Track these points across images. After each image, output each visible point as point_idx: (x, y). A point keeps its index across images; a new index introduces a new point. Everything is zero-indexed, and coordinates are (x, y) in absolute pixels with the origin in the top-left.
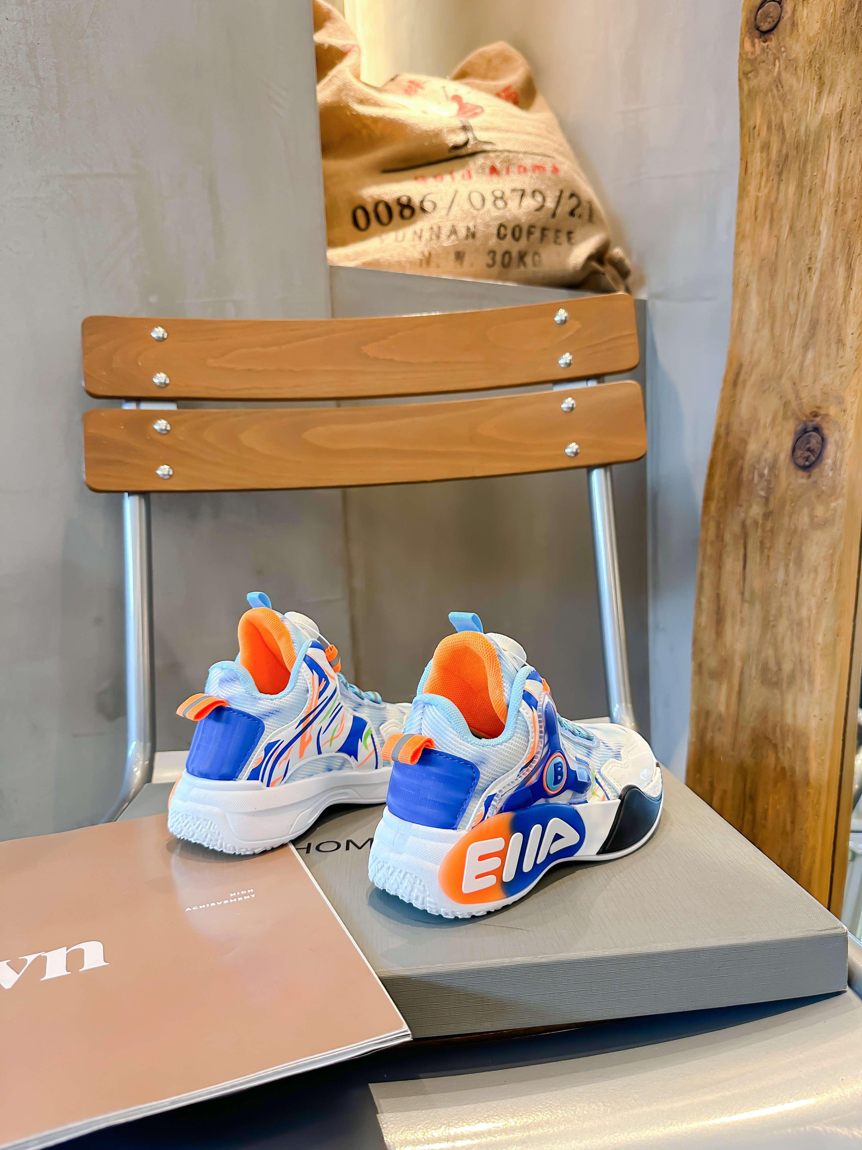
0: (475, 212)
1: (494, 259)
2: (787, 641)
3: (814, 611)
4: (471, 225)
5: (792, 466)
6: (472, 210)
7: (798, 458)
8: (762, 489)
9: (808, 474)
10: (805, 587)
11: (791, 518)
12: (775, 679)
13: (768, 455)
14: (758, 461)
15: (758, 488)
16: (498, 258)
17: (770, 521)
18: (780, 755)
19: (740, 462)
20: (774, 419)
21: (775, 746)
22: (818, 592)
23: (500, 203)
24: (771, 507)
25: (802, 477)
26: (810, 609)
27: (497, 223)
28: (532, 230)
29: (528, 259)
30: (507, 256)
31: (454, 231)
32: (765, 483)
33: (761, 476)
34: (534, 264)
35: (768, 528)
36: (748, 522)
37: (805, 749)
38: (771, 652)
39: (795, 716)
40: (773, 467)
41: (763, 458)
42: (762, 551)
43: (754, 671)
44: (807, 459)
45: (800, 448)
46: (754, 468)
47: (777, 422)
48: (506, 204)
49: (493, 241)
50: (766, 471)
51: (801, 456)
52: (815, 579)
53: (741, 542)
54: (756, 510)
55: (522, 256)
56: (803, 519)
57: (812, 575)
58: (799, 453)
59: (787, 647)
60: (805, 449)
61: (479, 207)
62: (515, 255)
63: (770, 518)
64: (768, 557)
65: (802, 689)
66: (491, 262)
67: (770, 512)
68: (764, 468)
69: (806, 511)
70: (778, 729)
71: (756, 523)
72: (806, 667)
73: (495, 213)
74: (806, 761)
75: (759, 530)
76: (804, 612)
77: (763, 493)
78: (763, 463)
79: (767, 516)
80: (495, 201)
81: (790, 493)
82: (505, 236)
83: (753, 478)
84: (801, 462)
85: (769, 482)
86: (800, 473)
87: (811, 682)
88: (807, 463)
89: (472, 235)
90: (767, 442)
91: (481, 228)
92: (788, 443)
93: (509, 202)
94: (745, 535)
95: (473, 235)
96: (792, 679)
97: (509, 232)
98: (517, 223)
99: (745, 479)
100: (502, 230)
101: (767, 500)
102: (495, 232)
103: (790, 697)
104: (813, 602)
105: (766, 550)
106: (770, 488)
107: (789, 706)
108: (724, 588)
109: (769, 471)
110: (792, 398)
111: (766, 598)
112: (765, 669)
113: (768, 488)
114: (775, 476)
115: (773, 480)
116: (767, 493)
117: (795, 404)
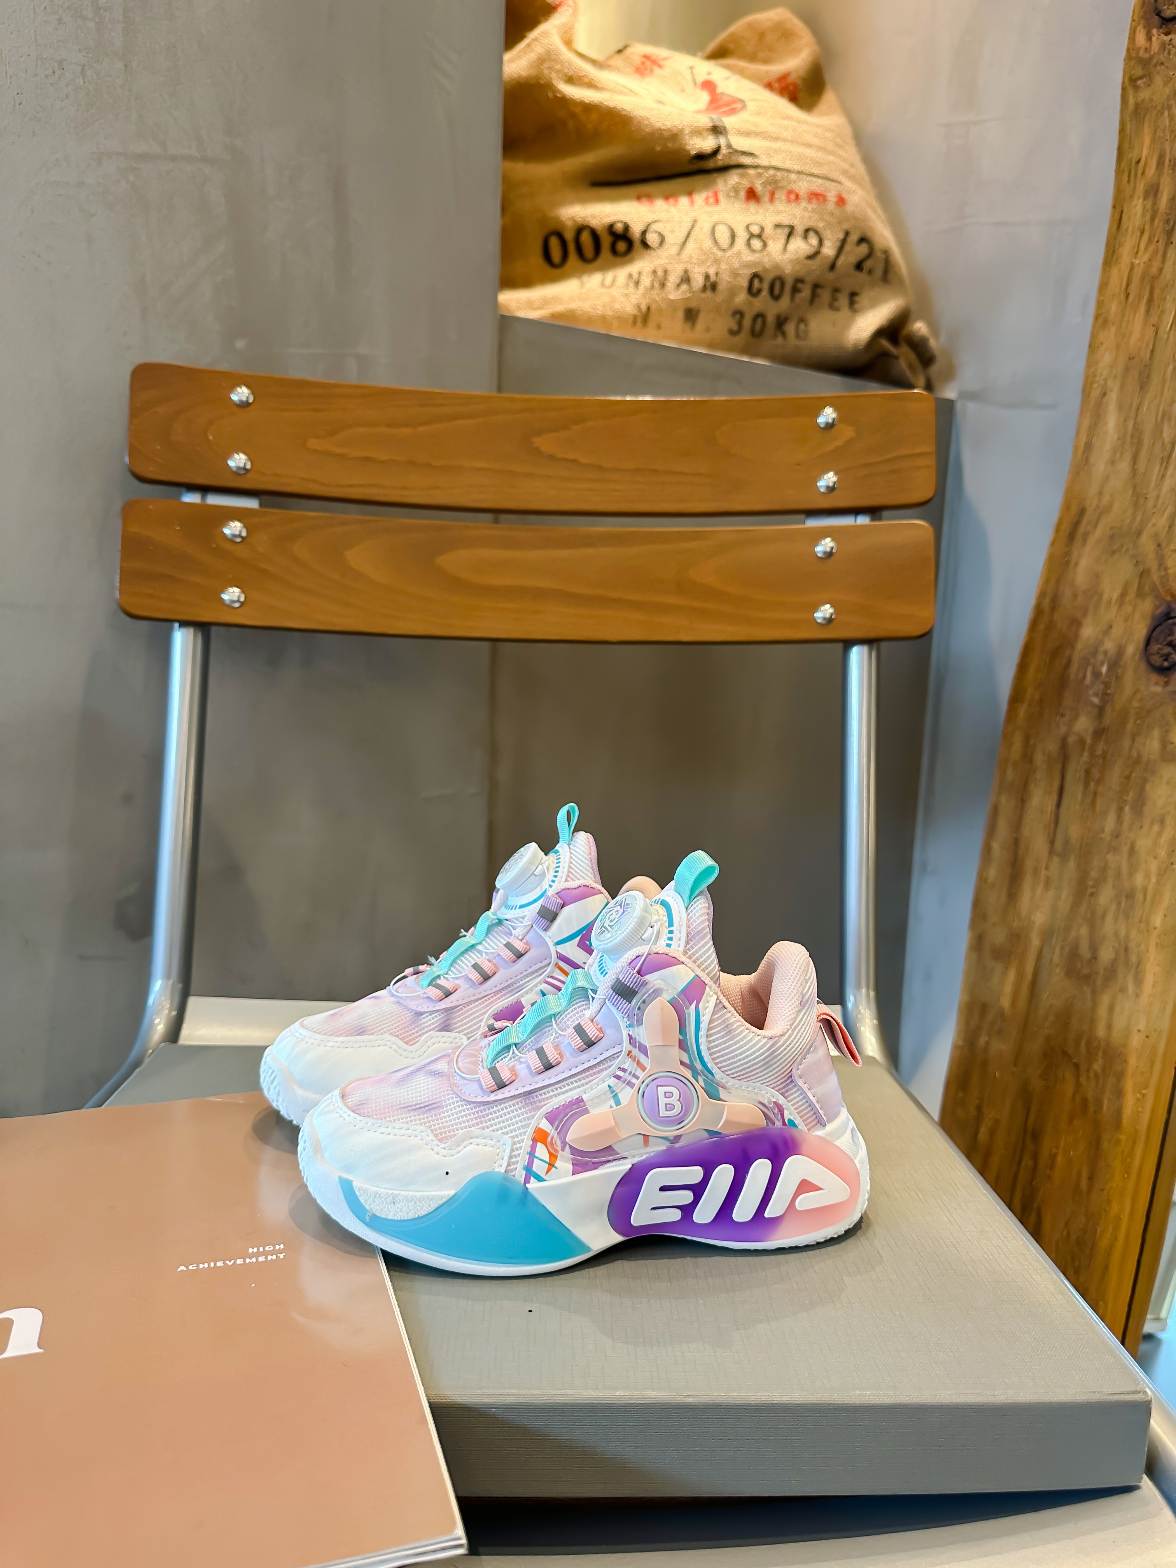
0: (720, 254)
2: (1109, 918)
3: (1153, 880)
4: (712, 271)
5: (1143, 666)
6: (715, 250)
7: (1153, 654)
8: (1096, 695)
9: (1166, 679)
10: (1143, 843)
11: (1133, 741)
12: (1086, 971)
13: (1109, 645)
14: (1094, 654)
15: (1091, 692)
16: (747, 322)
17: (1102, 743)
18: (1083, 1080)
19: (1068, 651)
20: (1123, 595)
21: (1077, 1066)
22: (1163, 853)
23: (757, 244)
24: (1107, 721)
25: (1156, 684)
26: (1147, 876)
27: (749, 272)
28: (800, 285)
29: (790, 328)
30: (759, 321)
31: (686, 279)
32: (1102, 687)
33: (1097, 674)
34: (797, 336)
35: (1099, 752)
36: (1071, 740)
37: (1120, 1076)
38: (1084, 931)
39: (1109, 1027)
40: (1115, 663)
41: (1102, 649)
42: (1086, 785)
43: (1057, 956)
44: (1166, 657)
45: (1157, 640)
46: (1087, 663)
47: (1128, 599)
48: (765, 245)
49: (741, 298)
50: (1104, 669)
51: (1158, 653)
52: (1160, 834)
53: (1058, 767)
54: (1084, 724)
55: (781, 322)
56: (1152, 745)
57: (1156, 828)
58: (1155, 647)
59: (1108, 927)
60: (1165, 643)
61: (725, 246)
62: (771, 319)
63: (1104, 737)
64: (1095, 794)
65: (1123, 990)
66: (735, 328)
67: (1104, 729)
68: (1102, 664)
69: (1156, 733)
70: (1083, 1043)
71: (1082, 742)
72: (1134, 959)
73: (748, 257)
74: (1119, 1093)
75: (1086, 753)
76: (1139, 880)
77: (1096, 700)
78: (1100, 657)
79: (1098, 734)
80: (749, 240)
81: (1135, 704)
82: (759, 291)
83: (1084, 677)
84: (1157, 660)
85: (1107, 685)
86: (1154, 677)
87: (1139, 981)
88: (1166, 664)
89: (711, 286)
90: (1111, 627)
91: (725, 277)
92: (1141, 631)
93: (770, 243)
94: (1064, 756)
95: (714, 287)
96: (1111, 973)
97: (766, 286)
98: (778, 273)
99: (1072, 676)
100: (756, 283)
101: (1101, 710)
102: (745, 284)
103: (1105, 999)
104: (1154, 866)
105: (1092, 784)
106: (1107, 694)
107: (1102, 1012)
108: (1026, 832)
109: (1109, 670)
110: (1154, 565)
111: (1086, 852)
112: (1074, 954)
113: (1105, 694)
114: (1117, 677)
115: (1113, 683)
116: (1102, 700)
117: (1155, 577)
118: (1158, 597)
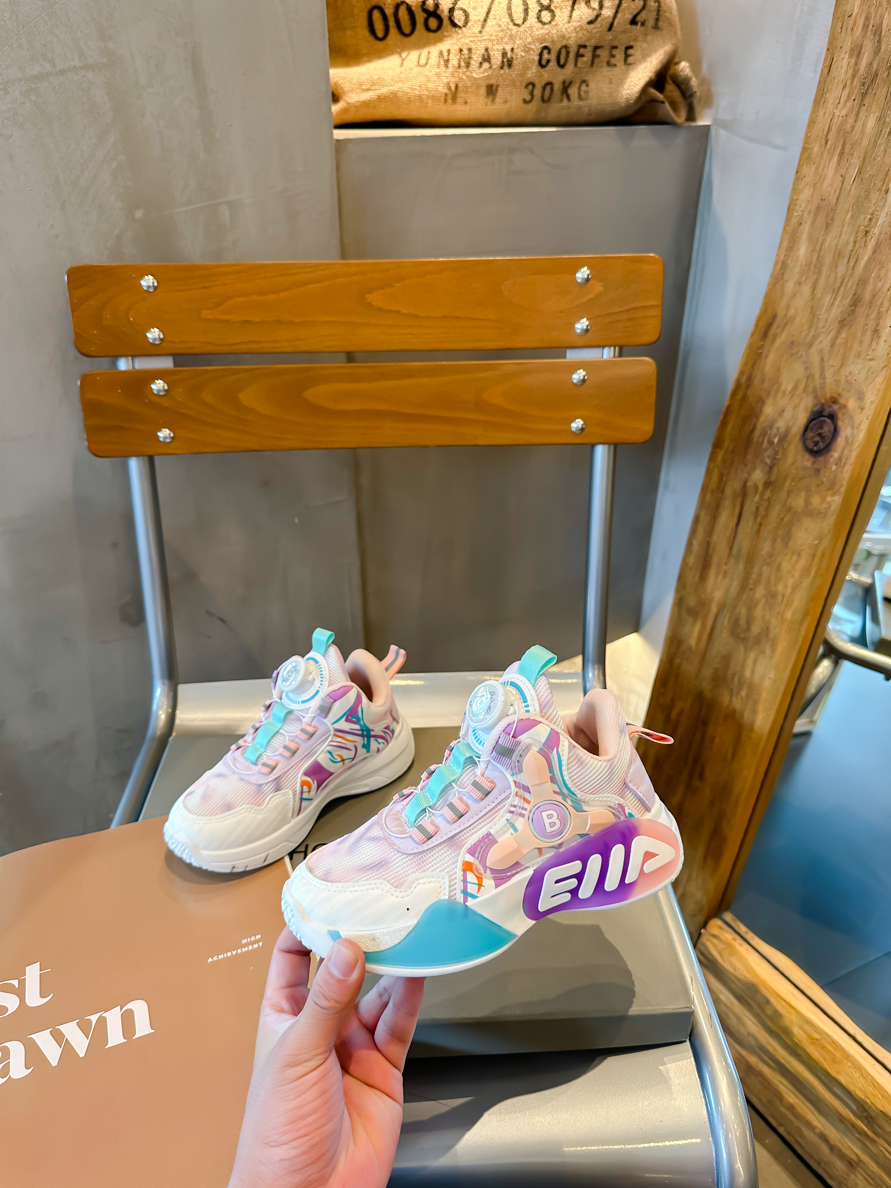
0: (515, 29)
1: (532, 94)
2: (760, 607)
3: (789, 590)
4: (508, 48)
5: (801, 446)
6: (511, 26)
7: (808, 439)
8: (769, 458)
9: (813, 460)
10: (786, 566)
11: (788, 495)
12: (742, 636)
13: (781, 424)
14: (771, 427)
15: (766, 455)
16: (537, 92)
17: (769, 491)
18: (734, 699)
19: (754, 421)
20: (795, 388)
21: (731, 690)
22: (797, 575)
23: (546, 16)
24: (773, 477)
25: (808, 461)
26: (786, 587)
27: (538, 46)
28: (582, 51)
29: (573, 91)
30: (548, 88)
31: (487, 58)
32: (773, 452)
33: (771, 443)
34: (580, 97)
35: (766, 497)
36: (749, 484)
37: (756, 702)
38: (744, 611)
39: (753, 672)
40: (783, 439)
41: (776, 425)
42: (756, 518)
43: (725, 622)
44: (816, 444)
45: (812, 430)
46: (766, 433)
47: (797, 393)
48: (553, 16)
50: (776, 440)
51: (811, 439)
52: (797, 562)
53: (739, 500)
54: (758, 476)
55: (566, 87)
56: (798, 502)
57: (795, 558)
58: (810, 434)
59: (758, 612)
60: (816, 433)
61: (519, 22)
62: (557, 87)
63: (770, 488)
64: (760, 524)
65: (763, 652)
66: (528, 98)
67: (771, 482)
68: (775, 436)
69: (803, 494)
70: (736, 677)
71: (756, 487)
72: (771, 635)
73: (540, 31)
74: (754, 712)
75: (757, 497)
76: (780, 588)
77: (768, 461)
78: (774, 431)
79: (768, 484)
80: (540, 11)
81: (793, 471)
82: (548, 61)
83: (763, 442)
84: (810, 445)
85: (776, 453)
86: (807, 456)
87: (773, 650)
88: (815, 448)
89: (508, 63)
90: (784, 411)
91: (520, 53)
92: (802, 418)
93: (557, 12)
94: (744, 493)
95: (510, 64)
96: (758, 641)
97: (553, 57)
98: (564, 43)
99: (755, 440)
100: (546, 56)
101: (771, 468)
102: (537, 58)
103: (752, 655)
104: (790, 582)
105: (759, 518)
106: (776, 459)
107: (750, 662)
108: (714, 538)
109: (779, 441)
110: (817, 372)
111: (750, 561)
112: (735, 624)
113: (774, 459)
114: (783, 448)
115: (780, 451)
116: (772, 462)
117: (817, 381)
118: (816, 397)
